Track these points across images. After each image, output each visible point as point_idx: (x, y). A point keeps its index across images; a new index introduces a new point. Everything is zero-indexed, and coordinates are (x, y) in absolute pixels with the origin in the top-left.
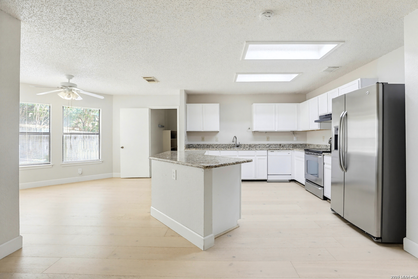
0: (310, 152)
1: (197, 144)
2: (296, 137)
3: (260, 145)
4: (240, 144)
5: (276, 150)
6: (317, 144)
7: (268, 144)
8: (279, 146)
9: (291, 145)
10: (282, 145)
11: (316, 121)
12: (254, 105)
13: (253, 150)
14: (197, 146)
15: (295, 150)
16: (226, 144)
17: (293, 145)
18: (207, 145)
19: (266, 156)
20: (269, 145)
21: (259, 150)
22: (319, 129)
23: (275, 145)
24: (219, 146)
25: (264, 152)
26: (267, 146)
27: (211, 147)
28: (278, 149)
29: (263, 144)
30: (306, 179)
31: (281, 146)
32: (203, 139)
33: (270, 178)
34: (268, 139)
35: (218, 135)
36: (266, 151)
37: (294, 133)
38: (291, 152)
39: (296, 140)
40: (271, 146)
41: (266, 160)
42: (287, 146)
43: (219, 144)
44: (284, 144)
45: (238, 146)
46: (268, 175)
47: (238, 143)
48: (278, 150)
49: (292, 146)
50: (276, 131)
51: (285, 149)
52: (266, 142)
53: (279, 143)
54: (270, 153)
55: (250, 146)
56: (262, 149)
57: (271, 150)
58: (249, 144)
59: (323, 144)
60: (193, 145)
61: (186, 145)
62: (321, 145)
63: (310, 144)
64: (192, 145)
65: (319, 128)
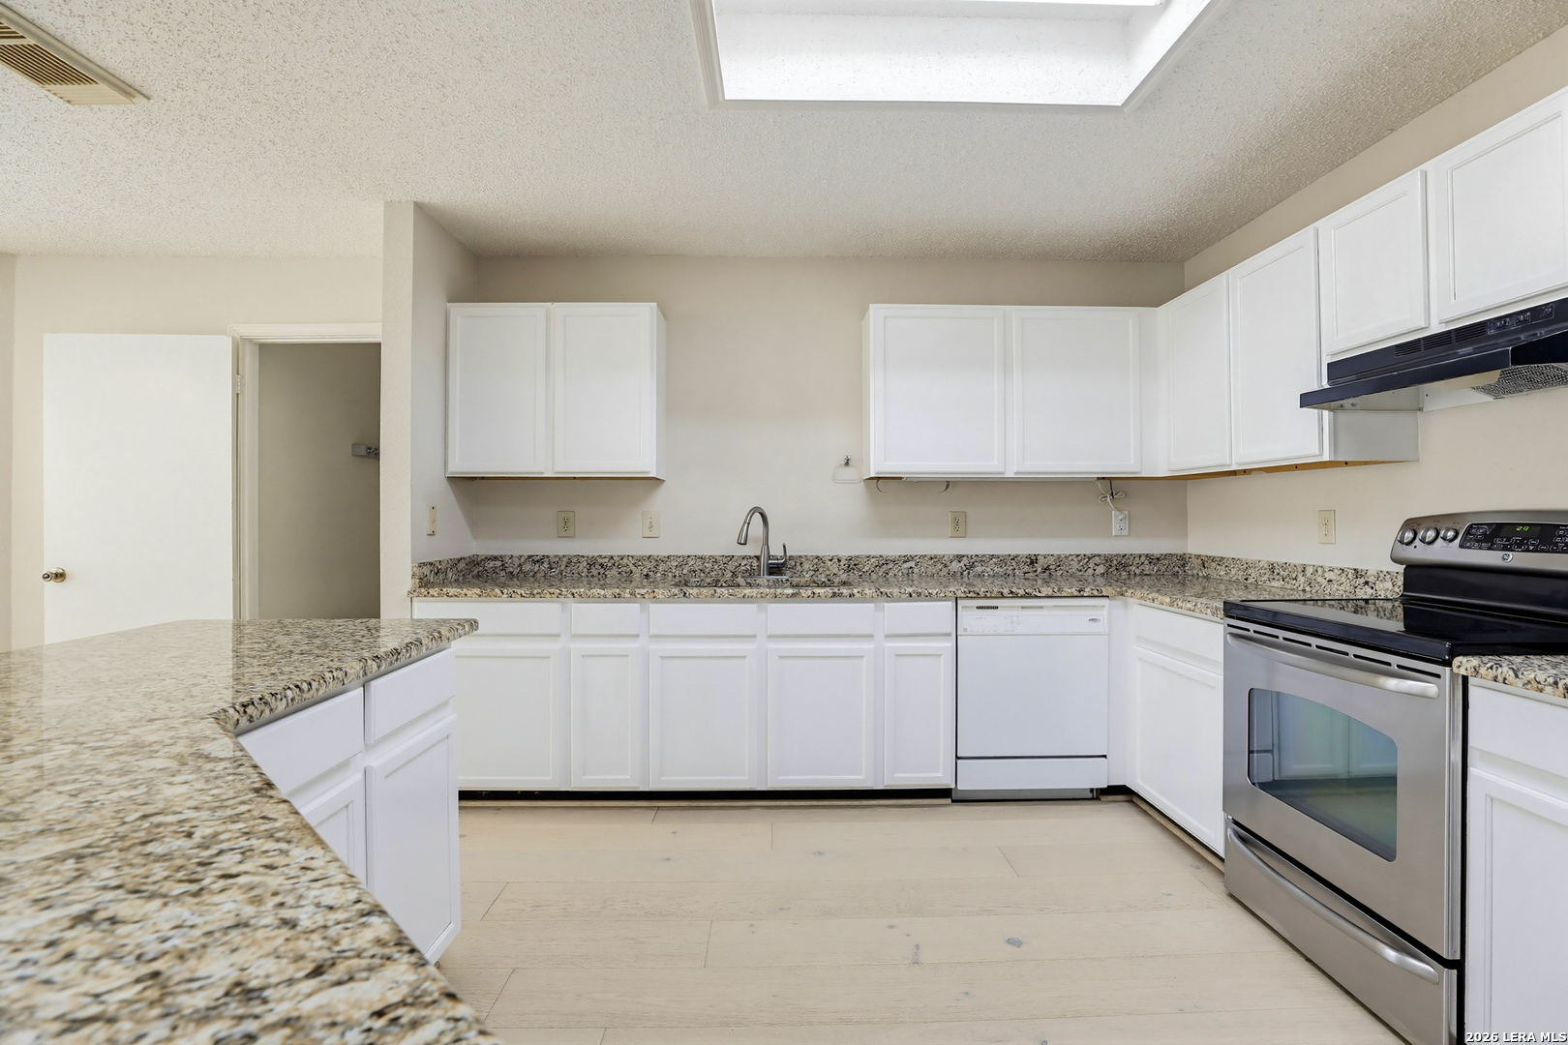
0: (1252, 627)
1: (526, 554)
2: (1126, 513)
3: (912, 564)
4: (791, 558)
5: (1014, 595)
6: (1272, 560)
7: (959, 558)
8: (1026, 569)
9: (1097, 560)
10: (1041, 560)
11: (1308, 400)
12: (877, 311)
13: (864, 599)
14: (527, 567)
15: (1131, 601)
16: (707, 553)
17: (1108, 560)
18: (592, 563)
19: (949, 635)
20: (965, 561)
21: (900, 600)
22: (1326, 458)
23: (1002, 560)
24: (661, 568)
25: (936, 613)
26: (955, 566)
27: (614, 572)
28: (1021, 592)
29: (933, 553)
30: (1236, 823)
31: (1039, 570)
32: (566, 527)
33: (974, 779)
34: (959, 526)
35: (658, 503)
36: (950, 604)
37: (1114, 488)
38: (1105, 612)
39: (1125, 532)
40: (979, 569)
41: (946, 664)
42: (1075, 565)
43: (664, 553)
44: (1056, 553)
45: (775, 569)
46: (957, 758)
47: (776, 550)
48: (1027, 596)
49: (1101, 569)
50: (1010, 474)
51: (1067, 591)
52: (946, 546)
53: (1023, 547)
54: (972, 617)
55: (849, 569)
56: (919, 594)
57: (978, 596)
58: (845, 552)
59: (1327, 564)
60: (507, 559)
61: (422, 565)
62: (1309, 570)
63: (1213, 559)
64: (499, 563)
65: (1321, 454)
